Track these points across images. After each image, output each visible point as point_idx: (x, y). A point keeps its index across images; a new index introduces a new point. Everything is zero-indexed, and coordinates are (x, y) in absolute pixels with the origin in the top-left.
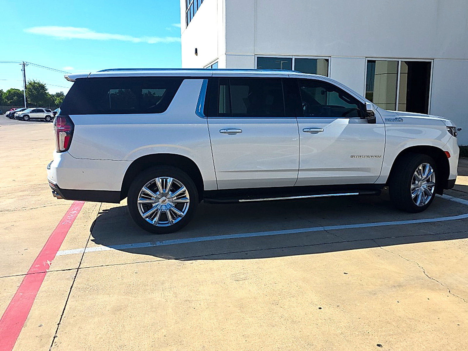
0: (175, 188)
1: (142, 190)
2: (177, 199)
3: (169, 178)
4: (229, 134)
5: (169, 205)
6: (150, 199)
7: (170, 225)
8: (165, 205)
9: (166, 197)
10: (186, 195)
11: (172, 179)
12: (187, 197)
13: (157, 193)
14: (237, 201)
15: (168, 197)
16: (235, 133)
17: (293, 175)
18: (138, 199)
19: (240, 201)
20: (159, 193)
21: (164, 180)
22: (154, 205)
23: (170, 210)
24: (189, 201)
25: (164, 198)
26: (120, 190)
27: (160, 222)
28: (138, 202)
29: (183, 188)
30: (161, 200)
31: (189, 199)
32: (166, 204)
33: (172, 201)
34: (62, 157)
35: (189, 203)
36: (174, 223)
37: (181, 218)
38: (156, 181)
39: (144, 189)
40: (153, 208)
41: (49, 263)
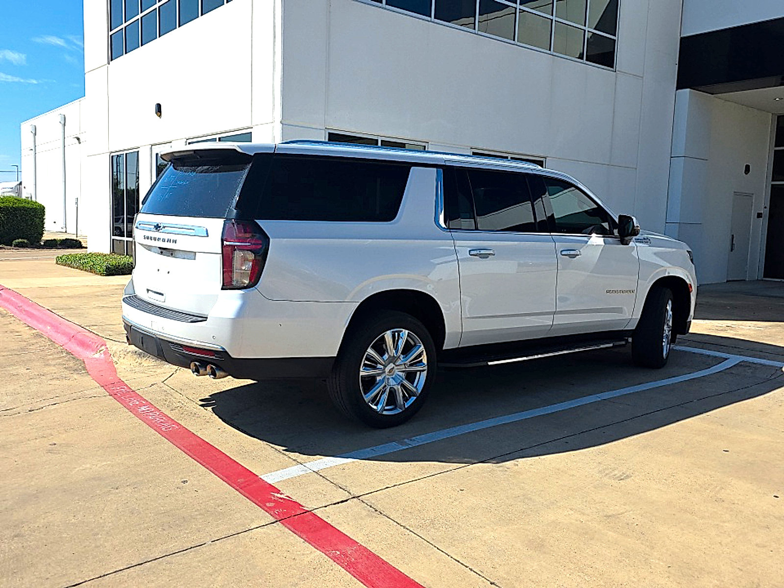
0: (408, 348)
1: (367, 353)
2: (411, 365)
3: (404, 330)
4: (481, 258)
5: (398, 377)
6: (375, 368)
7: (401, 411)
8: (392, 378)
9: (394, 364)
10: (422, 360)
11: (407, 332)
12: (423, 361)
13: (384, 357)
14: (484, 363)
15: (397, 364)
16: (485, 256)
17: (547, 321)
18: (361, 369)
19: (490, 363)
20: (387, 357)
21: (396, 334)
22: (378, 378)
23: (403, 386)
24: (426, 368)
25: (392, 365)
26: (336, 355)
27: (386, 408)
28: (361, 374)
29: (420, 346)
30: (387, 370)
31: (426, 364)
32: (394, 376)
33: (404, 370)
34: (244, 298)
35: (425, 372)
36: (406, 407)
37: (415, 398)
38: (385, 336)
39: (370, 351)
40: (378, 383)
41: (282, 496)
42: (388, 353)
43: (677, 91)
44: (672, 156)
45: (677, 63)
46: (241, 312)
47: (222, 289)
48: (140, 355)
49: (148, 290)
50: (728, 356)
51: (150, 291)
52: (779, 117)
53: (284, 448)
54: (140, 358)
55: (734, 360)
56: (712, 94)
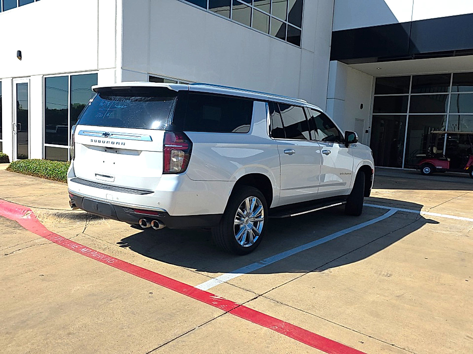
0: (256, 207)
1: (238, 211)
2: (256, 218)
3: (254, 197)
5: (250, 225)
6: (240, 220)
7: (252, 244)
9: (248, 217)
11: (256, 198)
12: (262, 215)
13: (244, 213)
14: (289, 216)
15: (250, 217)
16: (291, 154)
17: (316, 191)
18: (235, 221)
19: (292, 215)
20: (246, 213)
21: (251, 199)
22: (242, 226)
23: (253, 230)
24: (263, 219)
26: (223, 213)
27: (245, 243)
28: (235, 223)
29: (261, 207)
30: (245, 221)
31: (263, 217)
32: (248, 224)
33: (253, 220)
34: (179, 179)
35: (263, 222)
36: (254, 242)
37: (258, 237)
38: (246, 201)
39: (239, 209)
40: (241, 229)
41: (218, 298)
42: (247, 211)
43: (330, 62)
44: (328, 98)
45: (330, 45)
46: (178, 188)
47: (163, 174)
48: (58, 216)
49: (96, 175)
50: (390, 208)
51: (97, 175)
52: (376, 78)
53: (196, 270)
54: (59, 218)
55: (393, 211)
56: (348, 64)
